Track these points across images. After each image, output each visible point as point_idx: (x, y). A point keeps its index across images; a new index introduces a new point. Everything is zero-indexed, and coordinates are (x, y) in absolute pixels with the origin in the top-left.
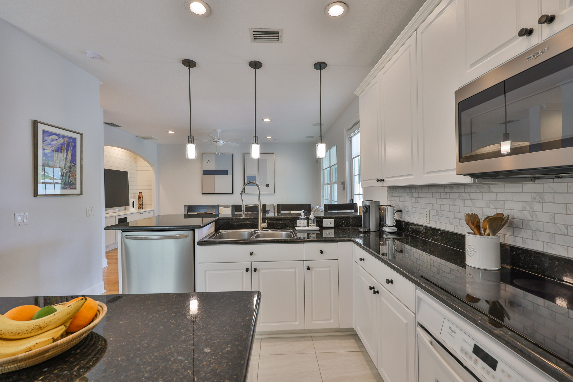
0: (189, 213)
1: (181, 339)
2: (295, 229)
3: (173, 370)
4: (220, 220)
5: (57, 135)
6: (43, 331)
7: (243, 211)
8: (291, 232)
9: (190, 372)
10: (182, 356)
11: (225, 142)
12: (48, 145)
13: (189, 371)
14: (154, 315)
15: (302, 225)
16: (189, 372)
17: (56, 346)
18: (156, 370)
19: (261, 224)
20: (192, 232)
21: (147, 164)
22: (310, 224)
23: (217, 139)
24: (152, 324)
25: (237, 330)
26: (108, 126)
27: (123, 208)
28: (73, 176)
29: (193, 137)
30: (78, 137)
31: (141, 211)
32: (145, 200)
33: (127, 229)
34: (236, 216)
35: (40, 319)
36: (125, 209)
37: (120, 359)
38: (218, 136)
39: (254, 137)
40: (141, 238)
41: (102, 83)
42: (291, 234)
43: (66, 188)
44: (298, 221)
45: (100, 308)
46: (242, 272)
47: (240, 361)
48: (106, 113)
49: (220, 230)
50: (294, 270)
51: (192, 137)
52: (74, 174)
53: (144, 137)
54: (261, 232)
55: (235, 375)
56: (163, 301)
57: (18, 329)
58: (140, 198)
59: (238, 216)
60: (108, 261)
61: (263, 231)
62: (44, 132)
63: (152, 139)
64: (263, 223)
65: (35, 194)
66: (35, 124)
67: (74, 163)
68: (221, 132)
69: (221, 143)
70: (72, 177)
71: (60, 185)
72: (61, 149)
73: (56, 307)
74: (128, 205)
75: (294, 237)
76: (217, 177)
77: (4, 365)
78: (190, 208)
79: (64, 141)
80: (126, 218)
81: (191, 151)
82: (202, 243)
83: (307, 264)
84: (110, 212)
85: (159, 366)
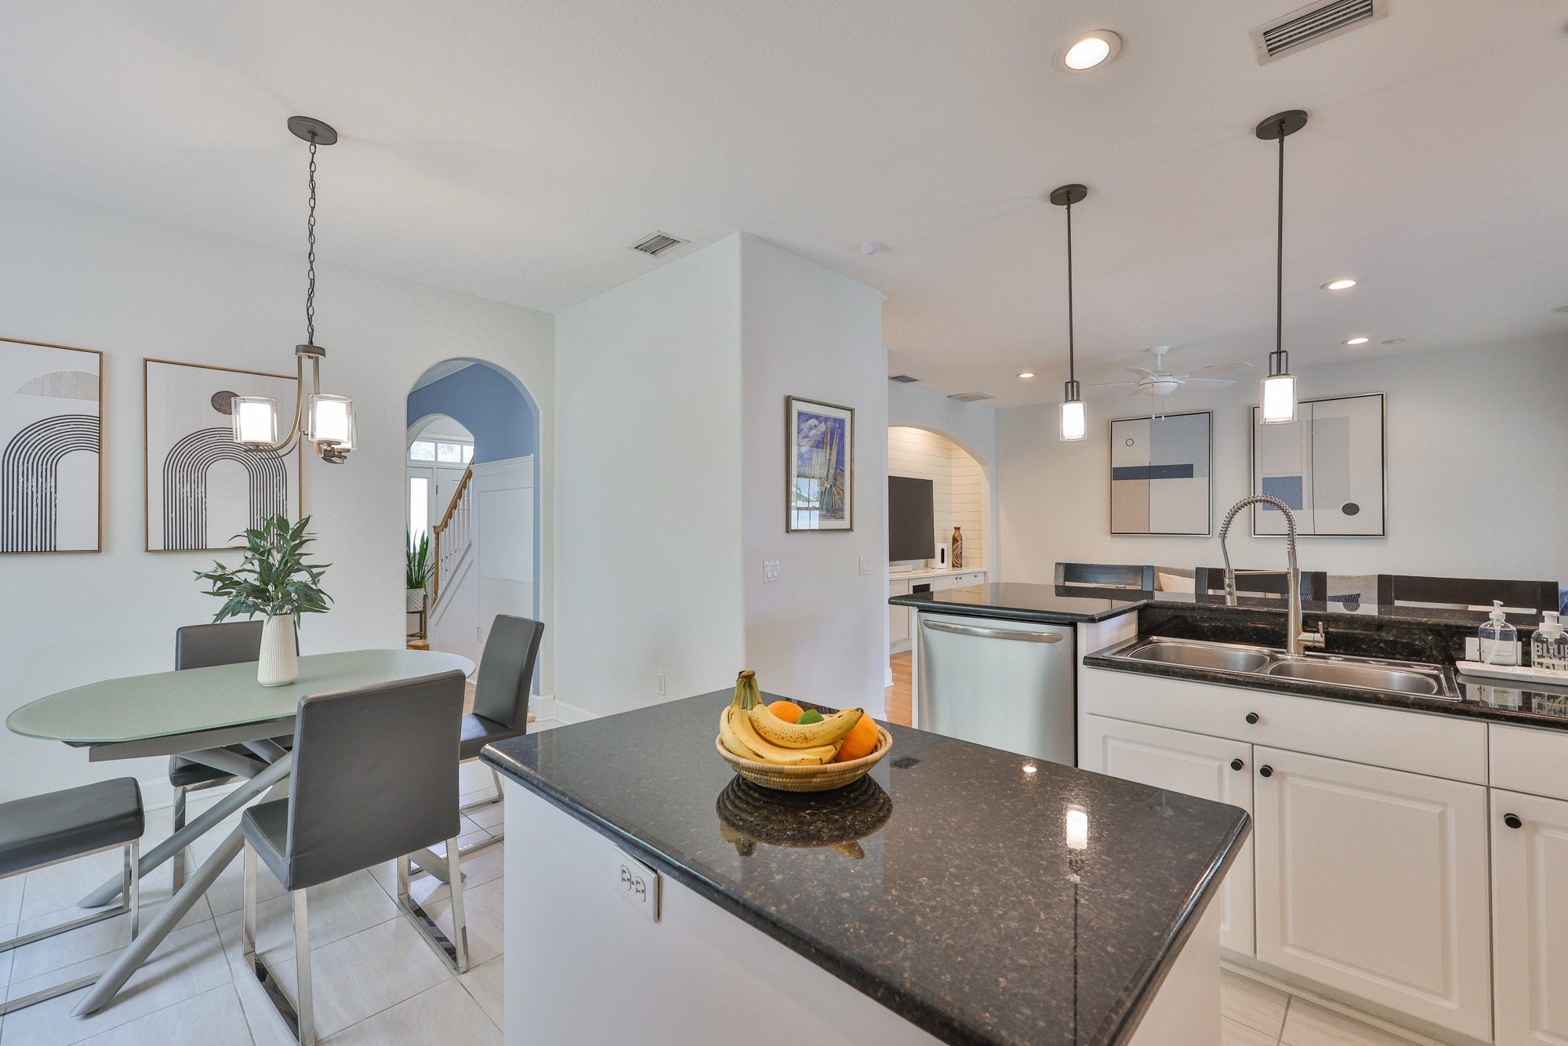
0: (1068, 584)
1: (1020, 840)
2: (1457, 671)
3: (1000, 883)
4: (1155, 608)
5: (817, 417)
6: (809, 745)
7: (1230, 586)
8: (1436, 678)
9: (1033, 901)
10: (1019, 868)
11: (1180, 379)
12: (805, 437)
13: (1030, 897)
14: (972, 781)
15: (1490, 657)
16: (1030, 899)
17: (824, 772)
18: (969, 869)
19: (1298, 634)
20: (1068, 630)
21: (973, 460)
22: (1534, 658)
23: (1154, 376)
24: (968, 795)
25: (1155, 869)
26: (895, 383)
27: (922, 562)
28: (839, 494)
29: (1078, 383)
30: (845, 415)
31: (958, 571)
32: (967, 545)
33: (929, 607)
34: (1210, 602)
35: (806, 726)
36: (927, 566)
37: (911, 829)
38: (1160, 365)
39: (1275, 357)
40: (956, 628)
41: (886, 298)
42: (1432, 682)
43: (829, 518)
44: (1471, 643)
45: (882, 738)
46: (1220, 768)
47: (1150, 929)
48: (893, 356)
49: (1155, 638)
50: (1437, 810)
51: (1075, 384)
52: (841, 490)
53: (965, 397)
54: (1296, 660)
55: (1131, 948)
56: (991, 761)
57: (782, 731)
58: (958, 541)
59: (1215, 603)
60: (895, 674)
61: (1308, 656)
62: (800, 414)
63: (982, 398)
64: (1305, 631)
65: (788, 529)
66: (788, 401)
67: (840, 469)
68: (1170, 351)
69: (1168, 385)
70: (837, 497)
71: (818, 512)
72: (823, 443)
73: (823, 716)
74: (932, 556)
75: (1440, 692)
76: (1156, 484)
77: (770, 774)
78: (1071, 571)
79: (827, 428)
80: (927, 587)
81: (1073, 420)
82: (1096, 661)
83: (1503, 803)
84: (898, 570)
85: (976, 867)
